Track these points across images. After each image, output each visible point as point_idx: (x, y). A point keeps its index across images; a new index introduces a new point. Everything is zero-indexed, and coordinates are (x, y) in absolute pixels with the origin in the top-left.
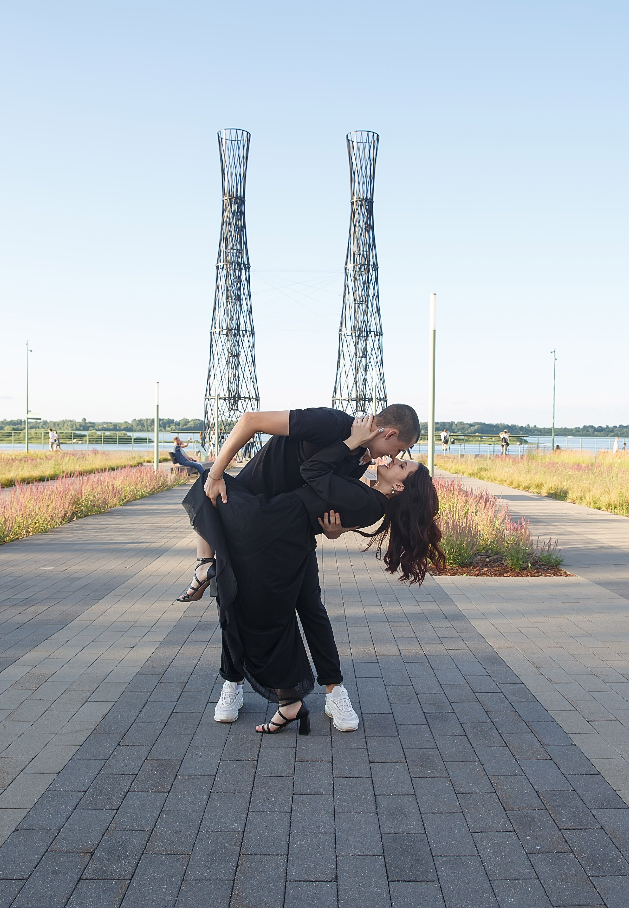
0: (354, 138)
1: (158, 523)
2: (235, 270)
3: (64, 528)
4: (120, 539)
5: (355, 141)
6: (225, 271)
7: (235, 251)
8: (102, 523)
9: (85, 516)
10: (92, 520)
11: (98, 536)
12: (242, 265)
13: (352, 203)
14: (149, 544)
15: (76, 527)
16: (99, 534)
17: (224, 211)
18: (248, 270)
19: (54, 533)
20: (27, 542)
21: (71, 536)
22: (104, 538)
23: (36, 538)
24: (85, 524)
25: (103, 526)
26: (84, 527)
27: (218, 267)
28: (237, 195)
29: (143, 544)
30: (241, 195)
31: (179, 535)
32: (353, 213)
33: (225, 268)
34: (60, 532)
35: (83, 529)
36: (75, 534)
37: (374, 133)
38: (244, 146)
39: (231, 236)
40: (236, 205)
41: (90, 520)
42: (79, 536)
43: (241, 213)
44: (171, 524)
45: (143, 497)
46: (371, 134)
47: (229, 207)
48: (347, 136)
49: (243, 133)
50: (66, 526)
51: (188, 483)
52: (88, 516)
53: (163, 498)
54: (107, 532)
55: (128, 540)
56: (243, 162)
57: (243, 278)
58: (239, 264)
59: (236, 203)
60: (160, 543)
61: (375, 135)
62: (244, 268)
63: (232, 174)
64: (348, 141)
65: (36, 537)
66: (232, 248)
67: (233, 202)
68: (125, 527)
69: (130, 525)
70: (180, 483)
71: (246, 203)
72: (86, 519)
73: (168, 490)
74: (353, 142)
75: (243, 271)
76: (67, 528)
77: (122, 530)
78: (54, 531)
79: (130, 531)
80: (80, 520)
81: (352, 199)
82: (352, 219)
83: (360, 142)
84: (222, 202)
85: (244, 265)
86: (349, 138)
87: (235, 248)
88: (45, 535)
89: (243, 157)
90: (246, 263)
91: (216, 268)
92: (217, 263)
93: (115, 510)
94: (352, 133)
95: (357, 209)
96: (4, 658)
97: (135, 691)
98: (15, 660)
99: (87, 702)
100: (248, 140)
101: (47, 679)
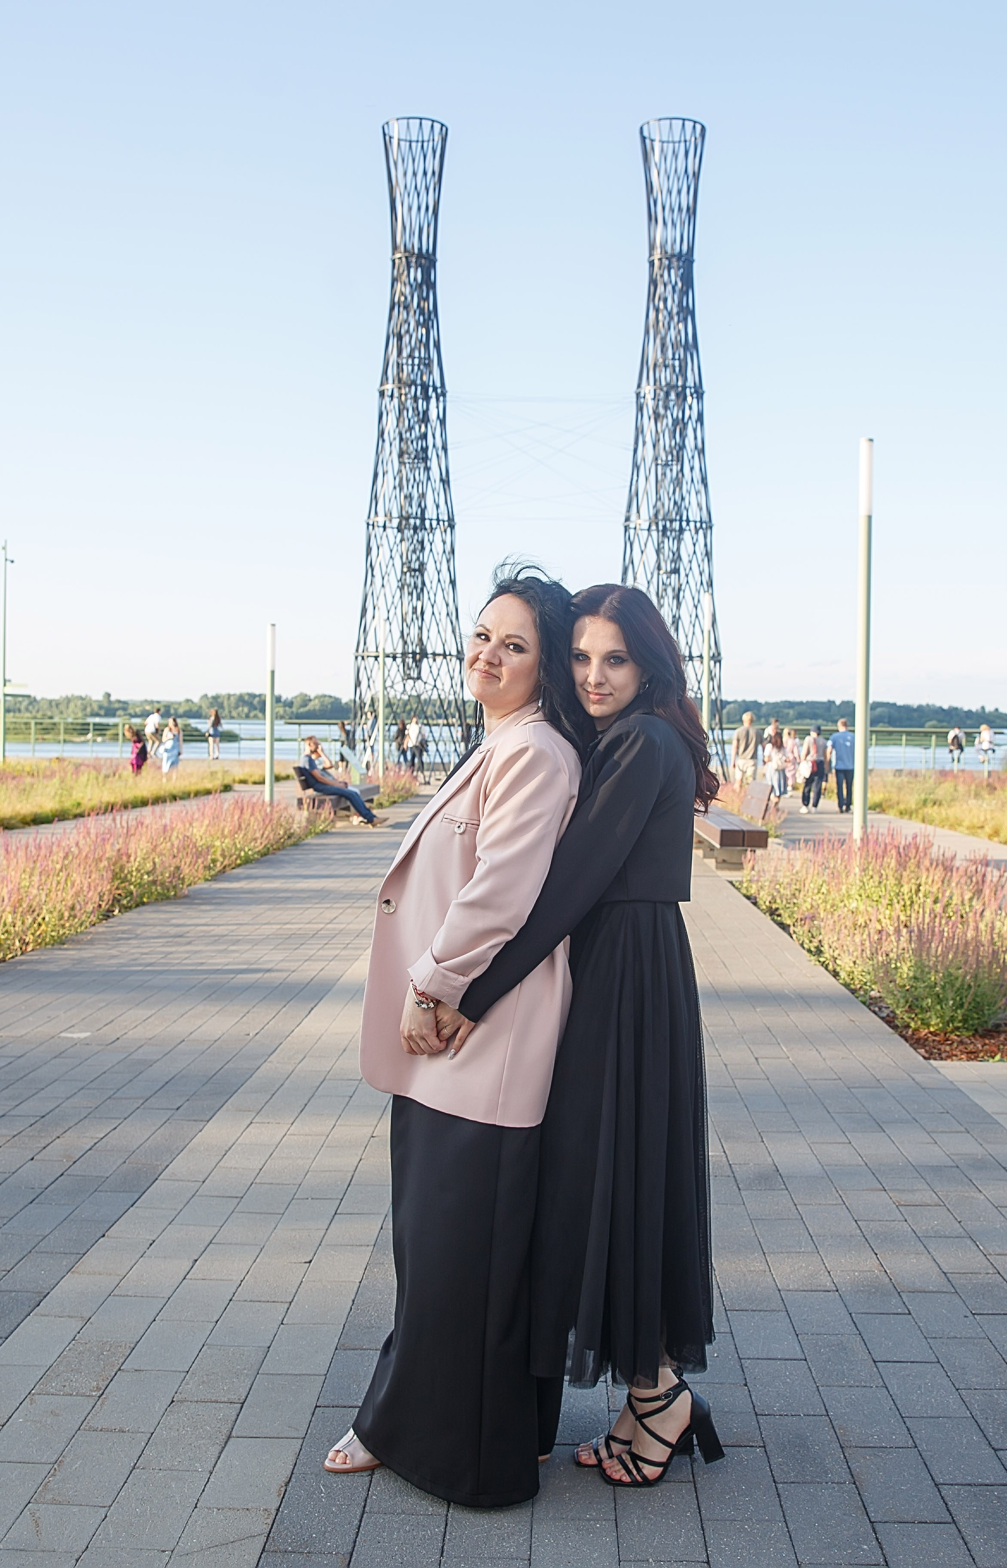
0: (655, 132)
1: (293, 924)
2: (416, 399)
3: (98, 933)
4: (220, 961)
5: (657, 138)
6: (396, 401)
7: (416, 361)
8: (174, 921)
9: (137, 906)
10: (153, 915)
11: (171, 953)
12: (431, 389)
13: (652, 264)
14: (285, 975)
15: (123, 932)
16: (173, 949)
17: (394, 280)
18: (441, 399)
19: (79, 947)
20: (24, 967)
21: (114, 952)
22: (186, 959)
23: (43, 957)
24: (139, 925)
25: (179, 929)
26: (139, 932)
27: (382, 394)
28: (420, 249)
29: (273, 974)
30: (428, 250)
31: (343, 953)
32: (653, 282)
33: (396, 394)
34: (91, 942)
35: (137, 937)
36: (124, 949)
37: (695, 122)
38: (434, 152)
39: (408, 331)
40: (419, 270)
41: (147, 915)
42: (133, 954)
43: (428, 284)
44: (322, 926)
45: (247, 861)
46: (689, 125)
47: (406, 273)
48: (641, 129)
49: (432, 126)
50: (101, 930)
51: (334, 830)
52: (143, 904)
53: (289, 862)
54: (189, 943)
55: (239, 964)
56: (432, 182)
57: (433, 414)
58: (425, 387)
59: (418, 265)
60: (309, 971)
61: (698, 127)
62: (434, 395)
63: (410, 209)
64: (643, 139)
65: (42, 954)
66: (411, 356)
67: (413, 264)
68: (226, 933)
69: (235, 927)
70: (317, 831)
71: (438, 264)
72: (139, 913)
73: (295, 845)
74: (652, 141)
75: (433, 401)
76: (103, 933)
77: (218, 939)
78: (78, 942)
79: (236, 942)
80: (128, 915)
81: (651, 255)
82: (651, 297)
83: (668, 142)
84: (390, 264)
85: (435, 389)
86: (646, 134)
87: (417, 354)
88: (60, 949)
89: (434, 173)
90: (438, 384)
91: (377, 394)
92: (382, 384)
93: (195, 891)
94: (651, 123)
95: (662, 276)
96: (11, 1291)
97: (345, 1404)
98: (38, 1299)
99: (232, 1440)
100: (444, 140)
101: (121, 1360)
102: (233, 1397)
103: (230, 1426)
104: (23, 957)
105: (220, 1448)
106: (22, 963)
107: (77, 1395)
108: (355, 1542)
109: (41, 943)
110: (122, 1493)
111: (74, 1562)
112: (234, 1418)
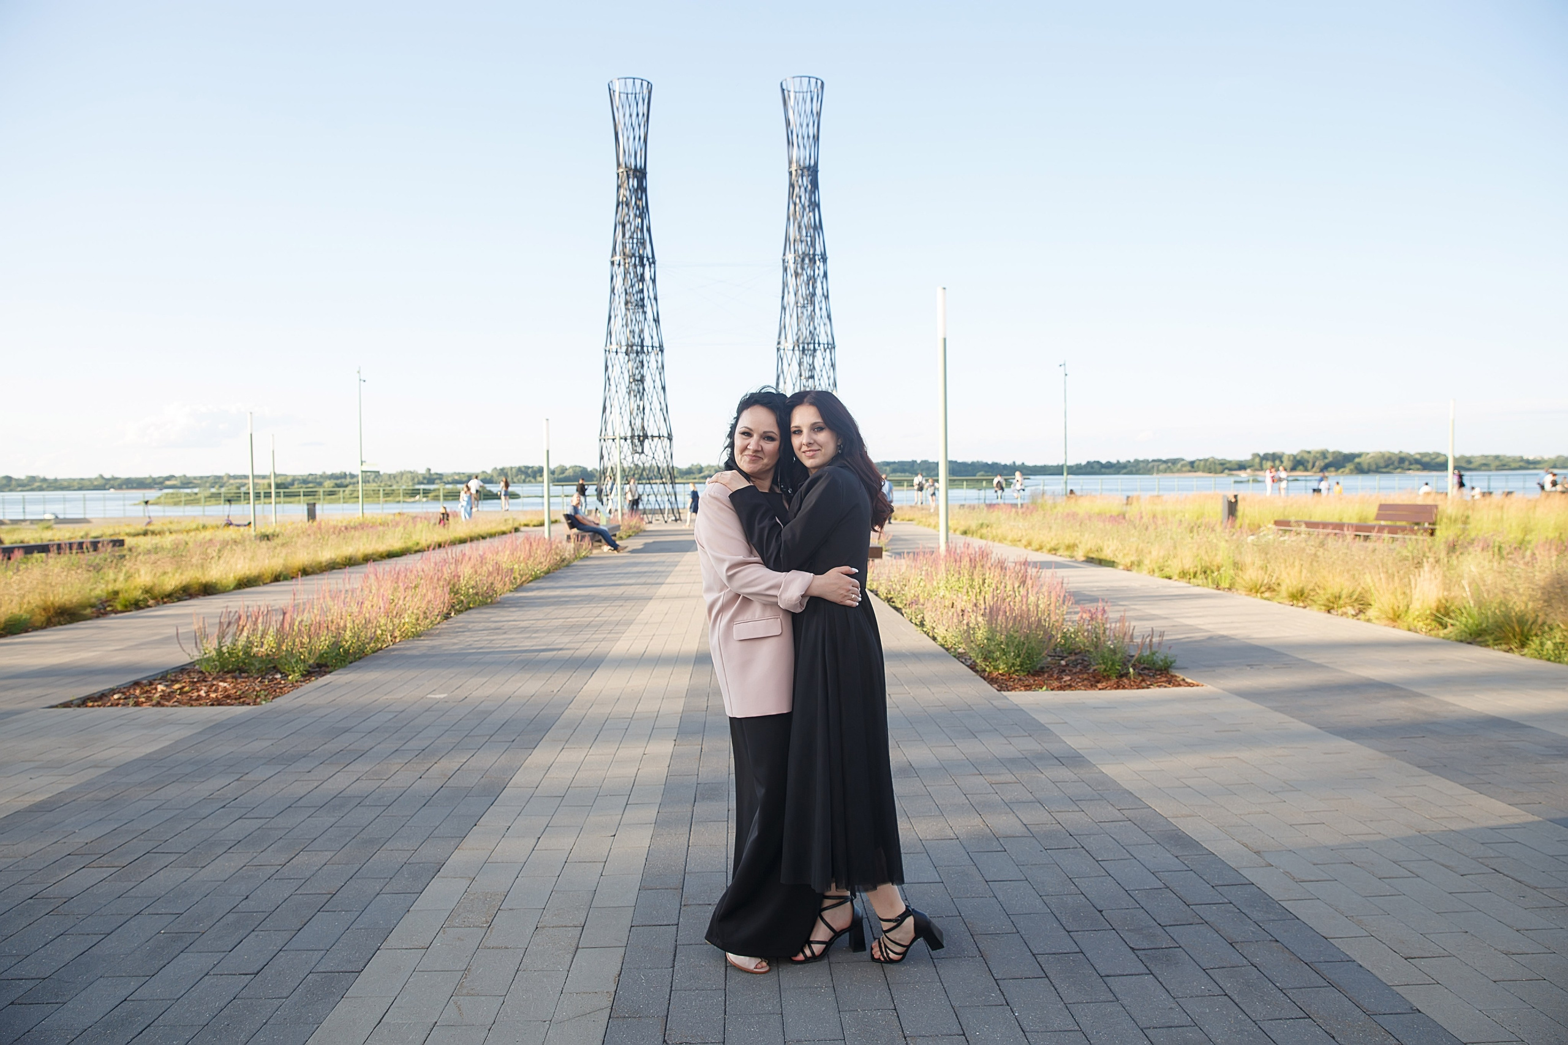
0: (792, 86)
1: (573, 618)
2: (635, 266)
3: (443, 629)
4: (527, 644)
5: (792, 90)
6: (622, 267)
7: (635, 241)
8: (492, 619)
9: (466, 610)
10: (478, 616)
11: (494, 640)
12: (645, 260)
13: (791, 173)
14: (572, 651)
15: (459, 627)
16: (495, 637)
17: (619, 187)
18: (652, 265)
19: (431, 638)
20: (395, 653)
21: (455, 641)
22: (504, 643)
23: (407, 646)
24: (469, 622)
25: (497, 624)
26: (470, 627)
27: (613, 263)
28: (636, 166)
29: (564, 652)
30: (641, 167)
32: (792, 186)
33: (622, 263)
34: (439, 635)
35: (469, 630)
36: (460, 639)
37: (817, 79)
38: (644, 101)
39: (629, 221)
40: (636, 180)
41: (473, 615)
42: (468, 641)
43: (642, 189)
44: (592, 619)
45: (536, 578)
46: (813, 81)
47: (626, 182)
48: (781, 83)
49: (642, 83)
50: (444, 626)
51: (591, 556)
52: (470, 608)
53: (564, 578)
54: (505, 633)
55: (540, 645)
56: (642, 120)
57: (647, 276)
58: (641, 258)
59: (635, 176)
60: (587, 649)
61: (819, 82)
62: (647, 263)
63: (628, 138)
64: (783, 90)
65: (407, 644)
66: (632, 238)
67: (631, 176)
68: (528, 625)
69: (534, 622)
70: (581, 556)
71: (648, 176)
72: (469, 614)
73: (567, 566)
74: (789, 91)
75: (647, 267)
76: (446, 628)
77: (524, 630)
78: (431, 635)
79: (537, 631)
80: (461, 616)
81: (790, 167)
82: (791, 195)
83: (799, 92)
84: (616, 176)
85: (648, 259)
86: (784, 87)
87: (635, 236)
88: (419, 640)
89: (643, 115)
90: (650, 256)
91: (610, 263)
92: (612, 257)
93: (504, 599)
94: (788, 80)
95: (797, 181)
96: (419, 863)
97: (650, 924)
98: (438, 867)
99: (579, 950)
100: (650, 93)
101: (500, 904)
102: (576, 923)
103: (577, 941)
104: (394, 646)
105: (572, 955)
106: (394, 650)
107: (474, 926)
108: (668, 1009)
109: (405, 636)
110: (512, 987)
111: (487, 1031)
112: (579, 936)
